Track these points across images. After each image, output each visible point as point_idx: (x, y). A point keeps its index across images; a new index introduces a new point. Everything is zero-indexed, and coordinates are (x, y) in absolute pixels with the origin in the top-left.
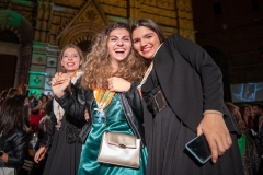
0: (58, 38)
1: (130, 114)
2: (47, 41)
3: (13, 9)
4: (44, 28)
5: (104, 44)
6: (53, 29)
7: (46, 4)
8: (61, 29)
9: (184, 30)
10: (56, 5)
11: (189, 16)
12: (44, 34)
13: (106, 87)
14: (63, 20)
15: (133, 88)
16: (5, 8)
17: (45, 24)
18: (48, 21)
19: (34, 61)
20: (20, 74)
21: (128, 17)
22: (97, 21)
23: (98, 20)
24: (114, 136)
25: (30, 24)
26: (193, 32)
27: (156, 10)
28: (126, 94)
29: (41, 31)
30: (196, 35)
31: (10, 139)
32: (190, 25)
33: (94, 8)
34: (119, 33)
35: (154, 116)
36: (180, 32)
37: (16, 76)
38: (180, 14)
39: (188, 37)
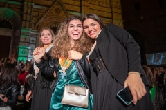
0: (37, 25)
1: (82, 74)
2: (30, 27)
3: (8, 7)
4: (28, 19)
5: (65, 30)
6: (34, 20)
7: (29, 4)
8: (38, 20)
9: (116, 20)
10: (35, 4)
11: (120, 11)
12: (28, 23)
13: (67, 56)
14: (40, 14)
15: (84, 57)
16: (4, 6)
17: (28, 16)
18: (30, 14)
19: (22, 40)
20: (13, 47)
21: (81, 12)
22: (61, 15)
23: (62, 14)
24: (72, 87)
25: (19, 17)
26: (122, 21)
27: (98, 8)
28: (80, 61)
29: (26, 21)
30: (124, 23)
32: (120, 17)
33: (59, 7)
34: (75, 22)
35: (97, 75)
36: (114, 22)
37: (11, 49)
38: (114, 10)
39: (119, 24)
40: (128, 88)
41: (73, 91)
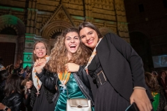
0: (41, 31)
1: (82, 86)
2: (34, 33)
3: (13, 14)
4: (32, 25)
6: (38, 26)
7: (33, 10)
8: (42, 25)
9: (120, 22)
10: (39, 10)
11: (124, 14)
12: (32, 29)
14: (44, 19)
16: (8, 14)
17: (32, 22)
18: (34, 20)
19: (26, 46)
20: (18, 54)
21: (84, 16)
22: (65, 20)
23: (66, 18)
25: (23, 23)
26: (127, 24)
27: (102, 11)
29: (30, 27)
30: (129, 25)
31: (11, 99)
32: (124, 19)
33: (63, 12)
34: (72, 35)
35: (98, 87)
36: (119, 24)
37: (16, 55)
38: (118, 12)
39: (123, 27)
40: (135, 104)
41: (76, 104)
